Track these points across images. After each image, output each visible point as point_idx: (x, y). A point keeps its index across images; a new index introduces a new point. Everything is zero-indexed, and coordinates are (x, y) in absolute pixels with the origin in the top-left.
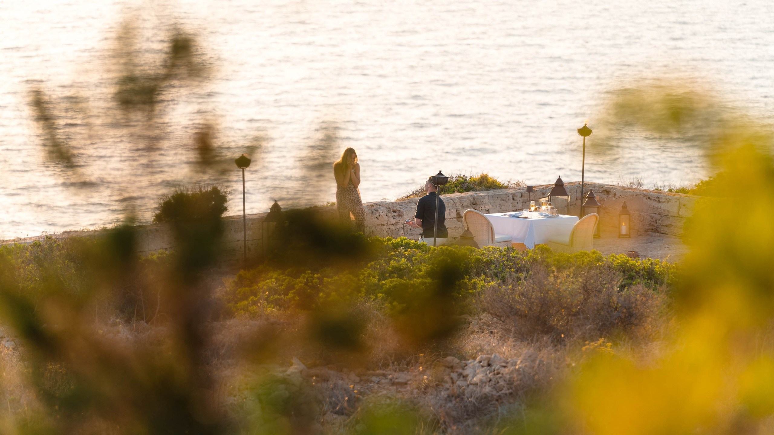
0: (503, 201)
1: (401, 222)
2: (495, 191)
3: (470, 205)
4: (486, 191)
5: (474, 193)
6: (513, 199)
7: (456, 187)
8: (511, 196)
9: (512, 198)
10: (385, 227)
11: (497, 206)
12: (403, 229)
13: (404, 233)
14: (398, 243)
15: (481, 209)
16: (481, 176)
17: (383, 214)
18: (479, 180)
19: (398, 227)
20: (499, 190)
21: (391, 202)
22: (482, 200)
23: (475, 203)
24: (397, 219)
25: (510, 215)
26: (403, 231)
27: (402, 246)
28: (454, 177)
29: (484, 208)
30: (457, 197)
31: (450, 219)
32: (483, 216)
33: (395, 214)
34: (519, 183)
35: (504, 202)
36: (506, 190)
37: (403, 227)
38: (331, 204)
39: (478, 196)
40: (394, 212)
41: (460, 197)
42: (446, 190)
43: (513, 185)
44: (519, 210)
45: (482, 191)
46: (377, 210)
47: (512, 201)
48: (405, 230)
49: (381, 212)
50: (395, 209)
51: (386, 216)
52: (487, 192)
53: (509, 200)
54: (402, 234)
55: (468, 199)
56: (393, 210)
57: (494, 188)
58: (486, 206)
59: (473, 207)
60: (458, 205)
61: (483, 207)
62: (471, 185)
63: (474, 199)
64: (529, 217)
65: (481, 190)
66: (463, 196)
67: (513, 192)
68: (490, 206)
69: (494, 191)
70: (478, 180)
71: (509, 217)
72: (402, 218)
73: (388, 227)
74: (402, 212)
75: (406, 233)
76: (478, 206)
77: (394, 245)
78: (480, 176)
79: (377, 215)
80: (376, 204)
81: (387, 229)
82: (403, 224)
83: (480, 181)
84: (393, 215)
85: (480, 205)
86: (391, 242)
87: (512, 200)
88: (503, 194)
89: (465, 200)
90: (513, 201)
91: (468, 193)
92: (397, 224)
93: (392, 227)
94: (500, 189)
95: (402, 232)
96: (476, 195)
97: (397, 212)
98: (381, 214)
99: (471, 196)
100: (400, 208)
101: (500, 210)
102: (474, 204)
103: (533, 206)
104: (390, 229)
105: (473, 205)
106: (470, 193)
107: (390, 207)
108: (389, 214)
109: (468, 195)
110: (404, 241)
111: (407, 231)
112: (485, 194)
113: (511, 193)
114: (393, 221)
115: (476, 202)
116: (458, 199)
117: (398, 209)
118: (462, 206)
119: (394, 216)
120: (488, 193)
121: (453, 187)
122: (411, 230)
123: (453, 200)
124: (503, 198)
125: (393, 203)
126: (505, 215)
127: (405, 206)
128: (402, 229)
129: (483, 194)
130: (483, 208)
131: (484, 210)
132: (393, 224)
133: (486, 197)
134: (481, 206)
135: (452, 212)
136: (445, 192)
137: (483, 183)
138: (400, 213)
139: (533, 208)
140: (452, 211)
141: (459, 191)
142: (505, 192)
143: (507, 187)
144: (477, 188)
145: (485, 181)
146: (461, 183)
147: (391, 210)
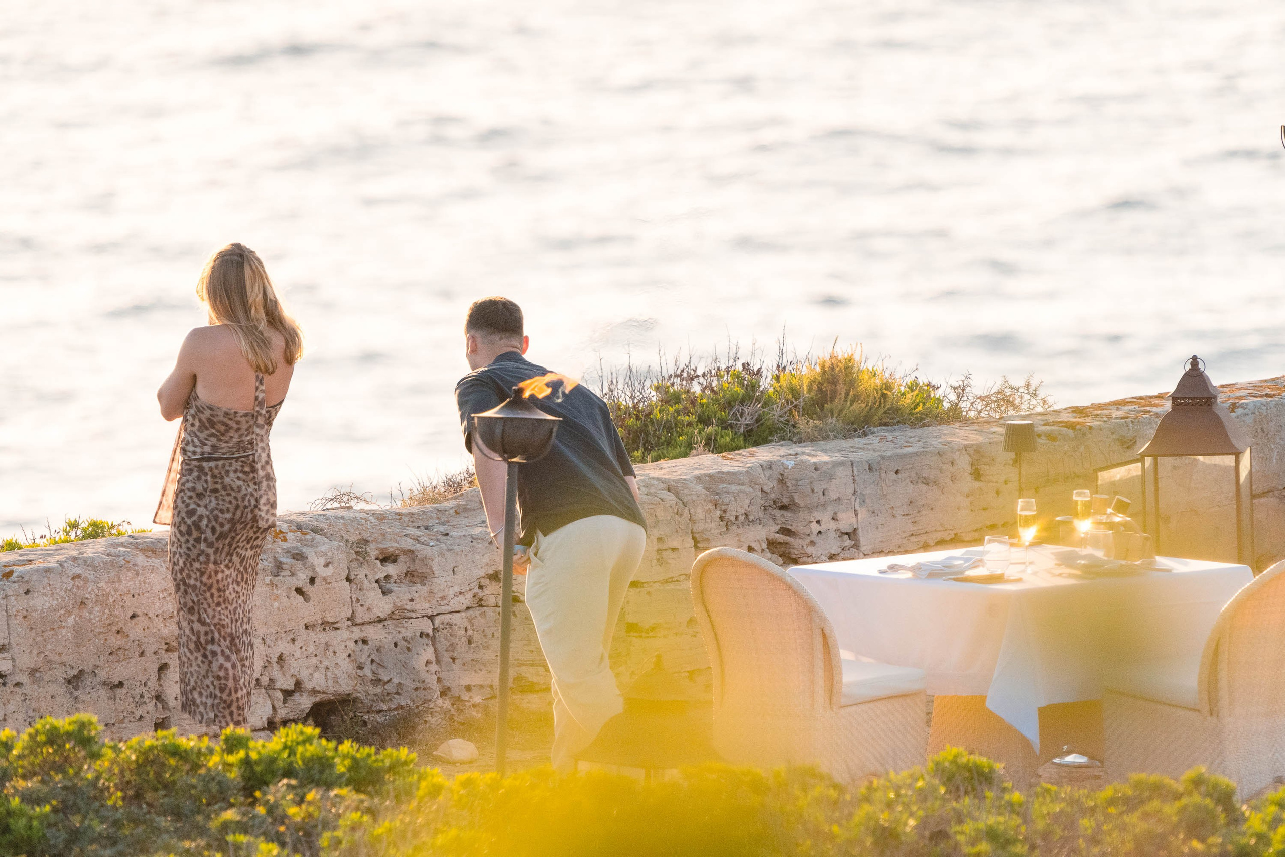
0: (924, 488)
1: (423, 606)
2: (890, 436)
3: (761, 514)
4: (845, 437)
5: (783, 451)
6: (977, 475)
7: (704, 420)
8: (964, 462)
9: (969, 469)
10: (344, 634)
11: (899, 512)
12: (434, 639)
13: (438, 662)
14: (271, 760)
15: (815, 527)
16: (823, 367)
17: (329, 571)
18: (815, 387)
19: (408, 634)
20: (910, 432)
21: (374, 513)
22: (819, 488)
23: (785, 501)
24: (402, 594)
25: (917, 569)
26: (430, 650)
27: (289, 773)
28: (700, 372)
29: (833, 525)
30: (699, 479)
31: (667, 582)
32: (781, 580)
33: (391, 569)
34: (1008, 391)
35: (929, 493)
36: (945, 429)
37: (430, 631)
38: (84, 530)
39: (801, 466)
40: (387, 558)
41: (710, 476)
42: (653, 440)
43: (979, 405)
44: (955, 541)
45: (826, 438)
46: (299, 556)
47: (967, 483)
48: (443, 644)
49: (318, 562)
50: (391, 546)
51: (348, 579)
52: (845, 444)
53: (953, 479)
54: (428, 663)
55: (753, 483)
56: (382, 551)
57: (886, 424)
58: (840, 515)
59: (780, 520)
60: (700, 513)
61: (825, 517)
62: (775, 414)
63: (781, 481)
64: (1012, 572)
65: (820, 437)
66: (725, 469)
67: (976, 439)
68: (863, 513)
69: (883, 439)
70: (810, 389)
71: (916, 577)
72: (423, 590)
73: (357, 633)
74: (425, 561)
75: (446, 658)
76: (801, 515)
77: (252, 771)
78: (818, 369)
79: (302, 579)
80: (299, 527)
81: (351, 645)
82: (431, 617)
83: (820, 390)
84: (380, 575)
85: (810, 508)
86: (242, 754)
87: (969, 478)
88: (924, 453)
89: (734, 488)
90: (977, 484)
91: (752, 455)
92: (398, 615)
93: (375, 633)
94: (913, 425)
95: (428, 653)
96: (790, 464)
97: (402, 558)
98: (322, 572)
99: (770, 466)
100: (417, 540)
101: (913, 528)
102: (783, 507)
103: (1027, 521)
104: (365, 642)
105: (778, 513)
106: (764, 454)
107: (366, 535)
108: (360, 573)
109: (751, 462)
110: (300, 749)
111: (452, 647)
112: (837, 457)
113: (966, 447)
114: (382, 606)
115: (792, 499)
116: (699, 488)
117: (407, 544)
118: (722, 518)
119: (387, 577)
120: (854, 449)
121: (690, 424)
122: (470, 642)
123: (677, 494)
124: (925, 474)
125: (381, 517)
126: (893, 568)
127: (442, 528)
128: (425, 640)
129: (824, 458)
130: (828, 524)
131: (832, 535)
132: (380, 620)
133: (843, 474)
134: (817, 515)
135: (673, 549)
136: (647, 450)
137: (832, 400)
138: (418, 566)
139: (1029, 533)
140: (675, 544)
141: (713, 446)
142: (935, 443)
143: (954, 415)
144: (804, 424)
145: (841, 388)
146: (729, 404)
147: (373, 551)
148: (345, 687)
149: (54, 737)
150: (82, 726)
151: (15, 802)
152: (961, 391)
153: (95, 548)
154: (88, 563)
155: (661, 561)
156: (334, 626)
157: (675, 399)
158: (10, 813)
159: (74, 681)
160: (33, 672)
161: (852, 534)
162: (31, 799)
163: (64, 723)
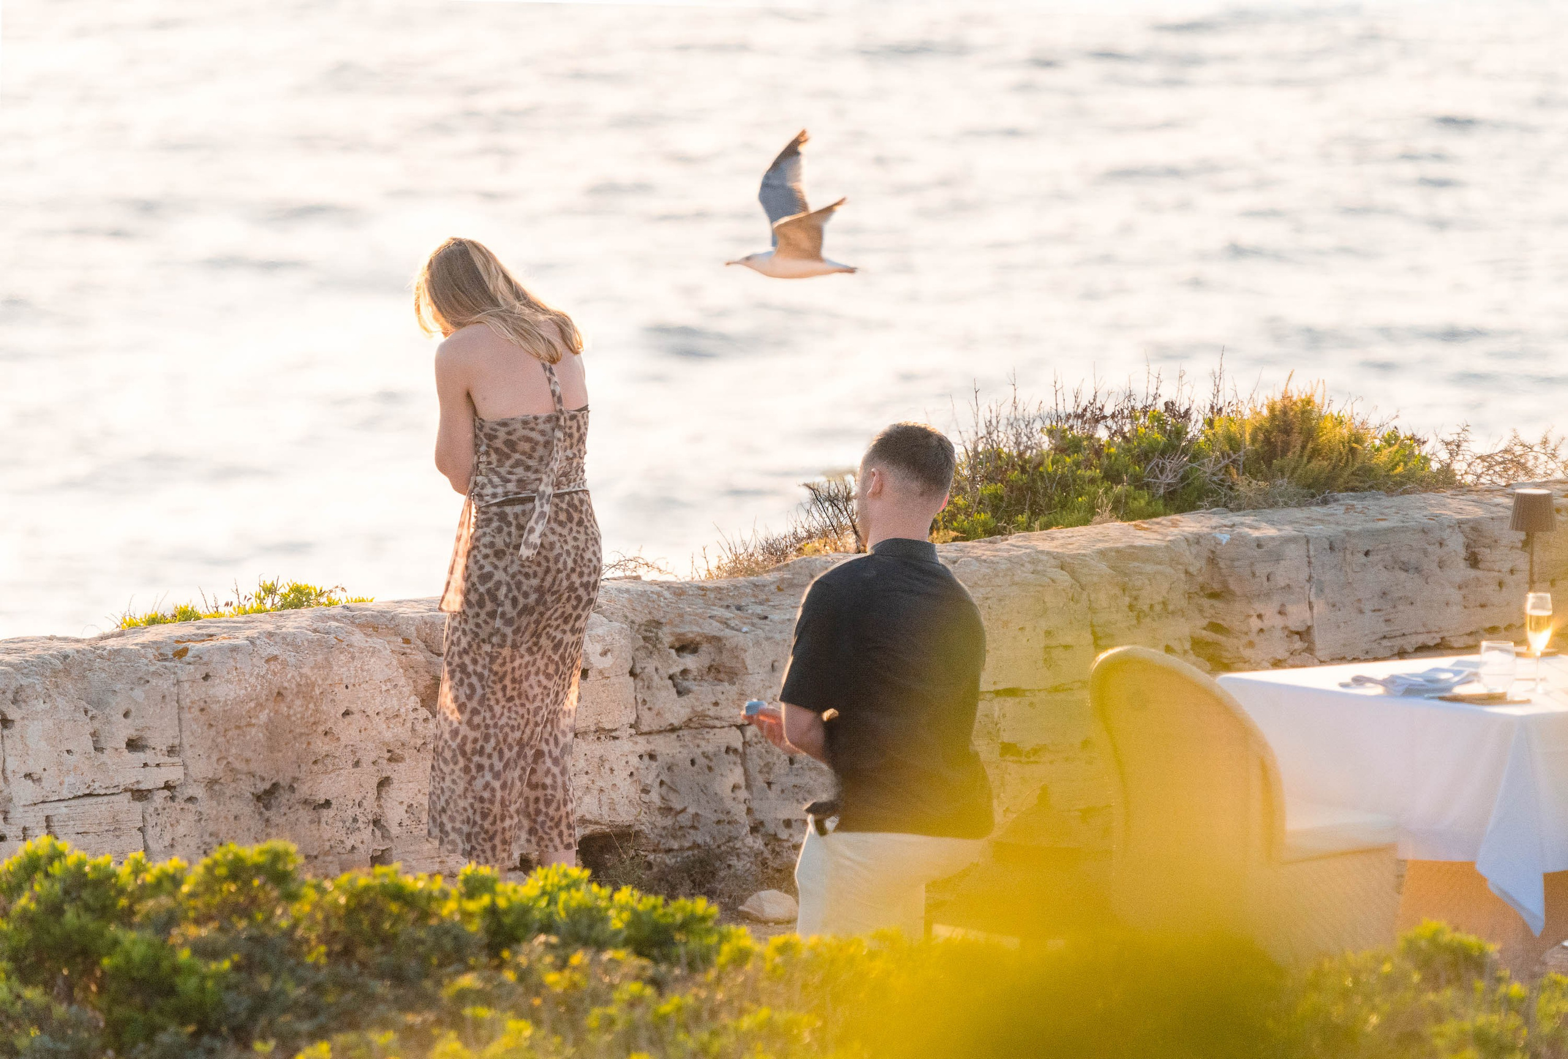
0: (1403, 575)
1: (731, 712)
2: (1359, 505)
3: (1184, 603)
4: (1299, 505)
5: (1216, 520)
6: (1473, 561)
7: (1112, 476)
8: (1456, 544)
9: (1463, 553)
10: (625, 745)
11: (1367, 607)
12: (744, 756)
13: (748, 787)
14: (525, 910)
15: (1255, 624)
16: (1272, 410)
17: (608, 662)
18: (1261, 437)
19: (710, 749)
20: (1386, 501)
21: (669, 586)
22: (1262, 570)
23: (1216, 587)
24: (703, 695)
25: (1389, 683)
26: (739, 771)
27: (548, 927)
28: (1108, 412)
29: (1279, 621)
30: (1102, 553)
31: (1056, 690)
32: (1207, 692)
33: (690, 662)
34: (1518, 450)
35: (1409, 583)
36: (1432, 497)
37: (739, 745)
38: (284, 597)
39: (1239, 541)
40: (685, 647)
41: (1118, 551)
42: (1042, 502)
43: (1479, 468)
44: (1440, 647)
45: (1273, 505)
47: (1461, 571)
48: (755, 763)
50: (691, 631)
51: (632, 673)
52: (1298, 514)
53: (1441, 565)
54: (735, 788)
55: (1174, 561)
56: (679, 637)
57: (1353, 489)
58: (1291, 609)
59: (1209, 612)
60: (1102, 599)
61: (1269, 610)
62: (1207, 469)
63: (1212, 560)
64: (1515, 691)
65: (1266, 503)
66: (1138, 543)
67: (1474, 512)
68: (1320, 607)
69: (1349, 509)
70: (1254, 440)
71: (1390, 694)
72: (732, 690)
73: (643, 745)
74: (736, 652)
75: (759, 781)
76: (1239, 606)
78: (1265, 412)
81: (634, 760)
82: (741, 728)
83: (1267, 441)
84: (676, 670)
85: (1249, 598)
86: (486, 900)
87: (1462, 564)
88: (1404, 530)
89: (1149, 568)
90: (1473, 573)
91: (1175, 525)
92: (698, 723)
93: (665, 746)
94: (1390, 492)
95: (737, 775)
96: (1224, 537)
97: (705, 647)
99: (1198, 540)
100: (725, 623)
101: (1385, 629)
102: (1214, 595)
103: (1539, 624)
104: (652, 757)
105: (1206, 602)
106: (1189, 524)
107: (658, 615)
108: (650, 666)
109: (1174, 533)
110: (563, 896)
111: (768, 767)
112: (1288, 531)
113: (1460, 523)
114: (677, 710)
115: (1225, 584)
116: (1103, 567)
117: (713, 628)
118: (1131, 607)
119: (684, 672)
120: (1311, 521)
121: (1092, 481)
122: (791, 761)
123: (1073, 574)
124: (1404, 556)
125: (679, 591)
126: (1359, 681)
127: (759, 610)
128: (732, 757)
129: (1270, 531)
130: (1273, 620)
131: (1278, 634)
132: (673, 729)
133: (1294, 552)
134: (1259, 607)
135: (1067, 647)
136: (1035, 514)
137: (1284, 453)
138: (725, 658)
139: (1540, 640)
140: (1068, 640)
141: (1123, 510)
142: (1418, 517)
143: (1445, 479)
144: (1244, 485)
145: (1297, 440)
146: (1145, 456)
147: (666, 636)
148: (625, 816)
149: (238, 871)
150: (277, 856)
151: (184, 955)
152: (1454, 447)
153: (297, 622)
154: (290, 642)
155: (1049, 662)
156: (611, 735)
157: (1075, 446)
158: (177, 970)
159: (266, 798)
160: (211, 783)
161: (1304, 634)
162: (206, 951)
163: (252, 852)
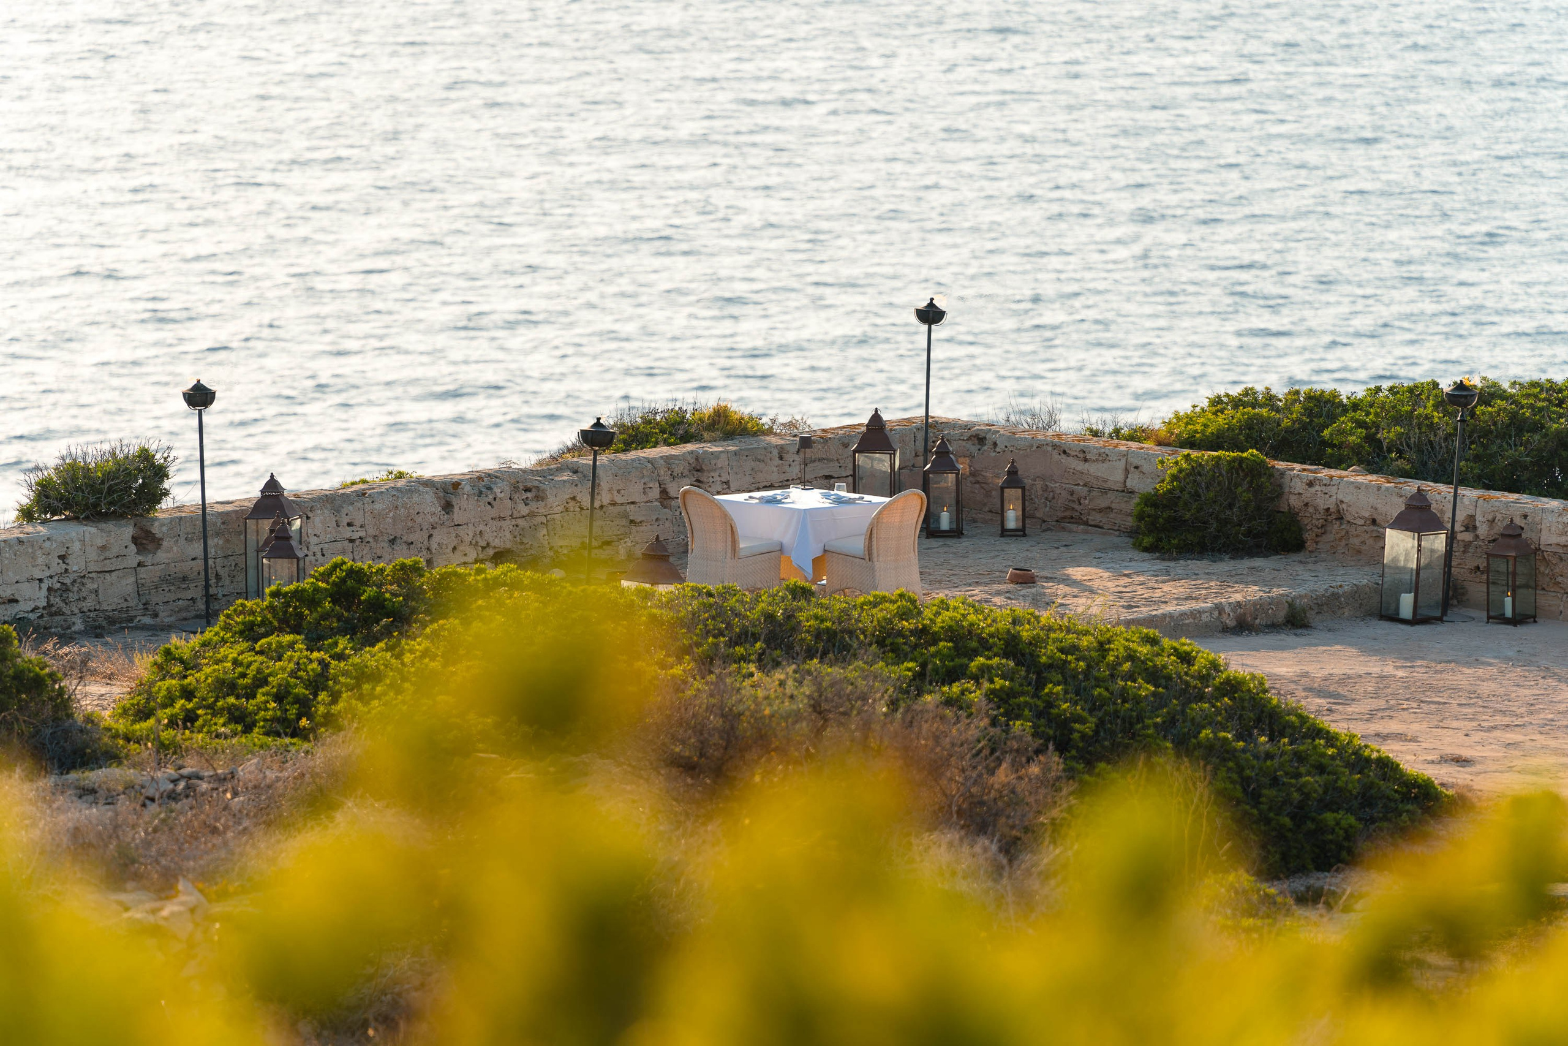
0: (758, 463)
1: (542, 511)
2: (743, 441)
3: (688, 473)
4: (724, 441)
5: (697, 446)
6: (781, 458)
7: (663, 431)
8: (775, 452)
9: (777, 455)
10: (508, 522)
11: (747, 473)
12: (547, 525)
13: (548, 535)
15: (711, 479)
16: (714, 410)
17: (502, 495)
18: (711, 418)
19: (536, 523)
20: (751, 439)
21: (521, 470)
22: (713, 462)
23: (699, 468)
24: (533, 505)
25: (760, 499)
28: (660, 411)
29: (719, 479)
30: (661, 457)
31: (647, 502)
32: (712, 501)
33: (529, 495)
34: (794, 422)
35: (761, 465)
36: (766, 437)
37: (545, 522)
39: (705, 452)
40: (527, 490)
41: (666, 456)
42: (640, 440)
43: (782, 427)
44: (775, 487)
45: (716, 441)
46: (490, 488)
47: (777, 461)
48: (550, 527)
49: (497, 491)
50: (529, 485)
51: (510, 499)
52: (724, 443)
53: (771, 459)
55: (684, 459)
56: (525, 486)
57: (741, 435)
58: (722, 474)
59: (696, 476)
60: (662, 472)
61: (715, 474)
62: (693, 429)
63: (697, 459)
65: (713, 440)
66: (673, 453)
67: (780, 442)
68: (732, 474)
69: (740, 442)
70: (708, 419)
71: (761, 502)
72: (543, 504)
73: (514, 522)
74: (544, 491)
75: (552, 533)
76: (706, 474)
78: (712, 410)
79: (491, 497)
80: (489, 475)
81: (511, 527)
82: (546, 516)
83: (713, 419)
84: (524, 497)
85: (709, 471)
87: (777, 459)
88: (758, 448)
89: (676, 461)
90: (780, 462)
91: (684, 447)
92: (532, 515)
93: (521, 522)
94: (753, 436)
95: (544, 531)
96: (701, 451)
97: (534, 490)
98: (499, 495)
99: (692, 452)
100: (540, 482)
101: (753, 480)
102: (698, 470)
104: (517, 526)
105: (695, 473)
106: (689, 447)
107: (518, 480)
108: (516, 496)
109: (684, 450)
111: (555, 529)
112: (721, 449)
113: (776, 446)
114: (525, 510)
115: (701, 467)
116: (661, 461)
117: (536, 484)
118: (671, 475)
119: (527, 498)
120: (728, 446)
121: (656, 433)
123: (652, 464)
124: (759, 457)
125: (524, 471)
126: (750, 498)
127: (550, 477)
128: (543, 526)
129: (715, 449)
130: (717, 479)
131: (719, 483)
132: (524, 517)
133: (723, 456)
134: (712, 474)
135: (650, 488)
136: (638, 444)
137: (719, 423)
138: (540, 493)
140: (651, 486)
141: (667, 443)
142: (763, 444)
143: (770, 431)
144: (706, 435)
145: (722, 420)
146: (673, 425)
147: (521, 486)
148: (508, 545)
149: (403, 567)
150: (416, 562)
151: (387, 595)
152: (774, 421)
153: (401, 483)
154: (399, 490)
155: (645, 493)
156: (503, 519)
157: (649, 422)
158: (385, 600)
159: (393, 541)
160: (375, 537)
161: (727, 483)
162: (394, 595)
163: (408, 562)
